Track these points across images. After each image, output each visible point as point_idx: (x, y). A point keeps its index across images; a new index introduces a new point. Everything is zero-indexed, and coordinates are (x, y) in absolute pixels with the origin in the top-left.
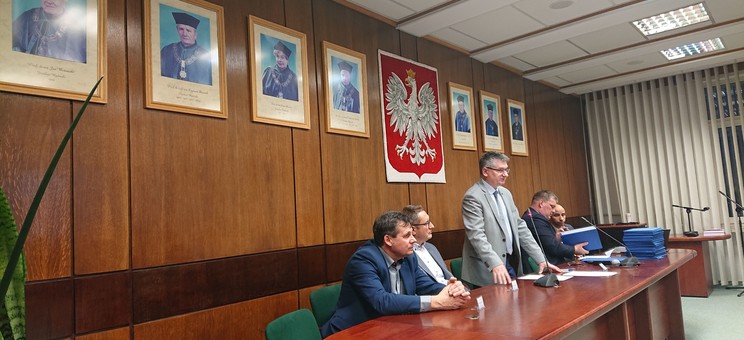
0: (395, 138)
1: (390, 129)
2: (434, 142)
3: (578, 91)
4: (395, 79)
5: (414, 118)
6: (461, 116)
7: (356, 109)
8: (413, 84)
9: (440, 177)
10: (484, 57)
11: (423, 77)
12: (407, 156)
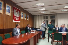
0: (14, 17)
1: (14, 16)
2: (19, 18)
3: (33, 15)
4: (15, 10)
5: (17, 15)
6: (22, 15)
7: (9, 12)
8: (17, 11)
9: (19, 22)
10: (25, 10)
11: (18, 10)
12: (16, 19)
